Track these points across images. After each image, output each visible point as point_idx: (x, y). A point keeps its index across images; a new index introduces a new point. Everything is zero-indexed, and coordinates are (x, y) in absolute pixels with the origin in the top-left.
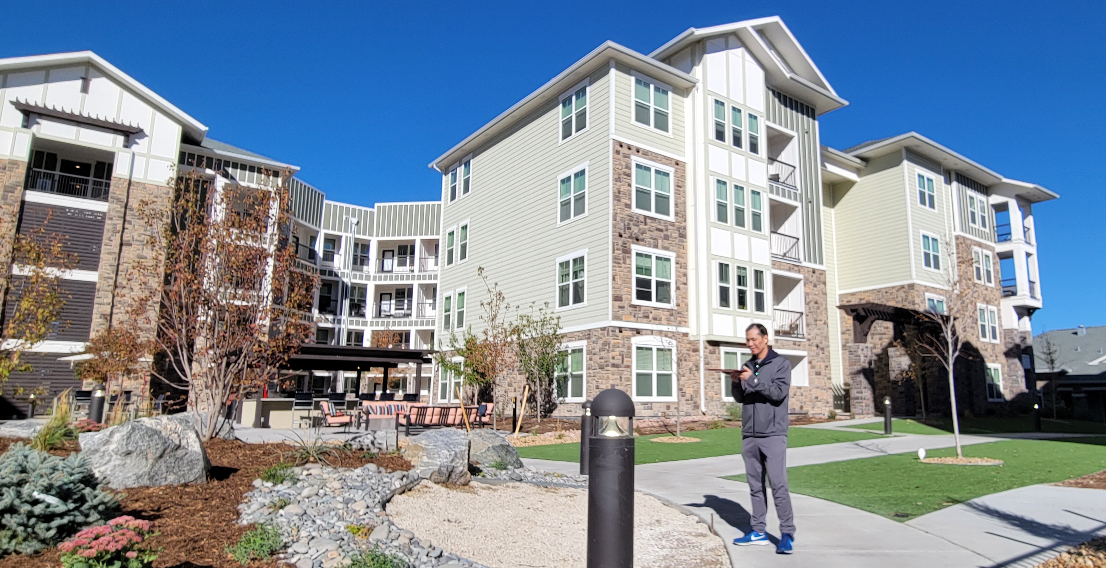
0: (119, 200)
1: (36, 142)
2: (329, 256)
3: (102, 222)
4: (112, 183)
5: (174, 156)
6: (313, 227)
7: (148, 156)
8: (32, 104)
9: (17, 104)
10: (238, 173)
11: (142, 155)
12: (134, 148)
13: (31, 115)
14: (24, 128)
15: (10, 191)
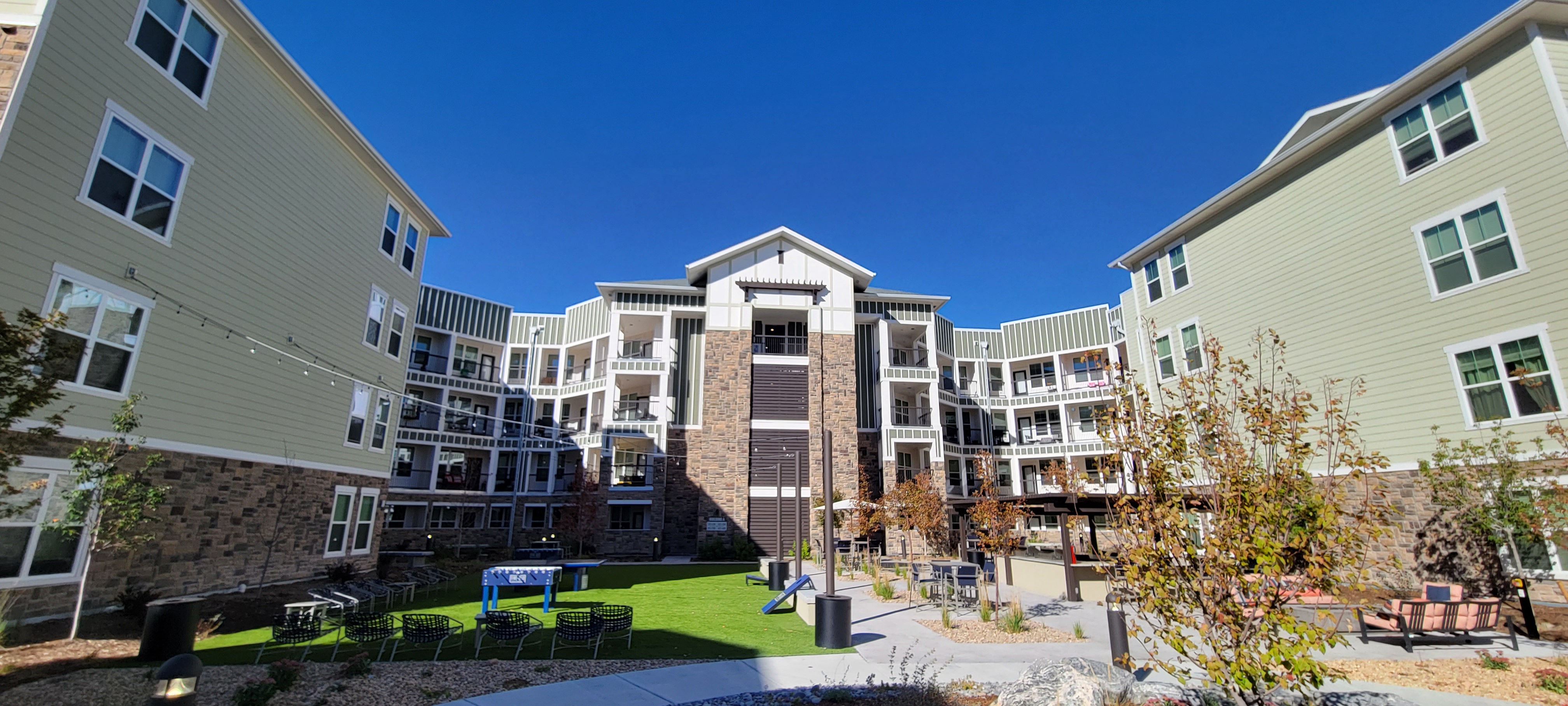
0: (816, 352)
1: (755, 311)
2: (964, 385)
3: (806, 375)
4: (810, 337)
5: (851, 305)
6: (949, 356)
7: (832, 309)
8: (749, 280)
9: (739, 283)
10: (896, 314)
11: (827, 309)
12: (822, 304)
13: (750, 290)
14: (746, 301)
15: (743, 356)
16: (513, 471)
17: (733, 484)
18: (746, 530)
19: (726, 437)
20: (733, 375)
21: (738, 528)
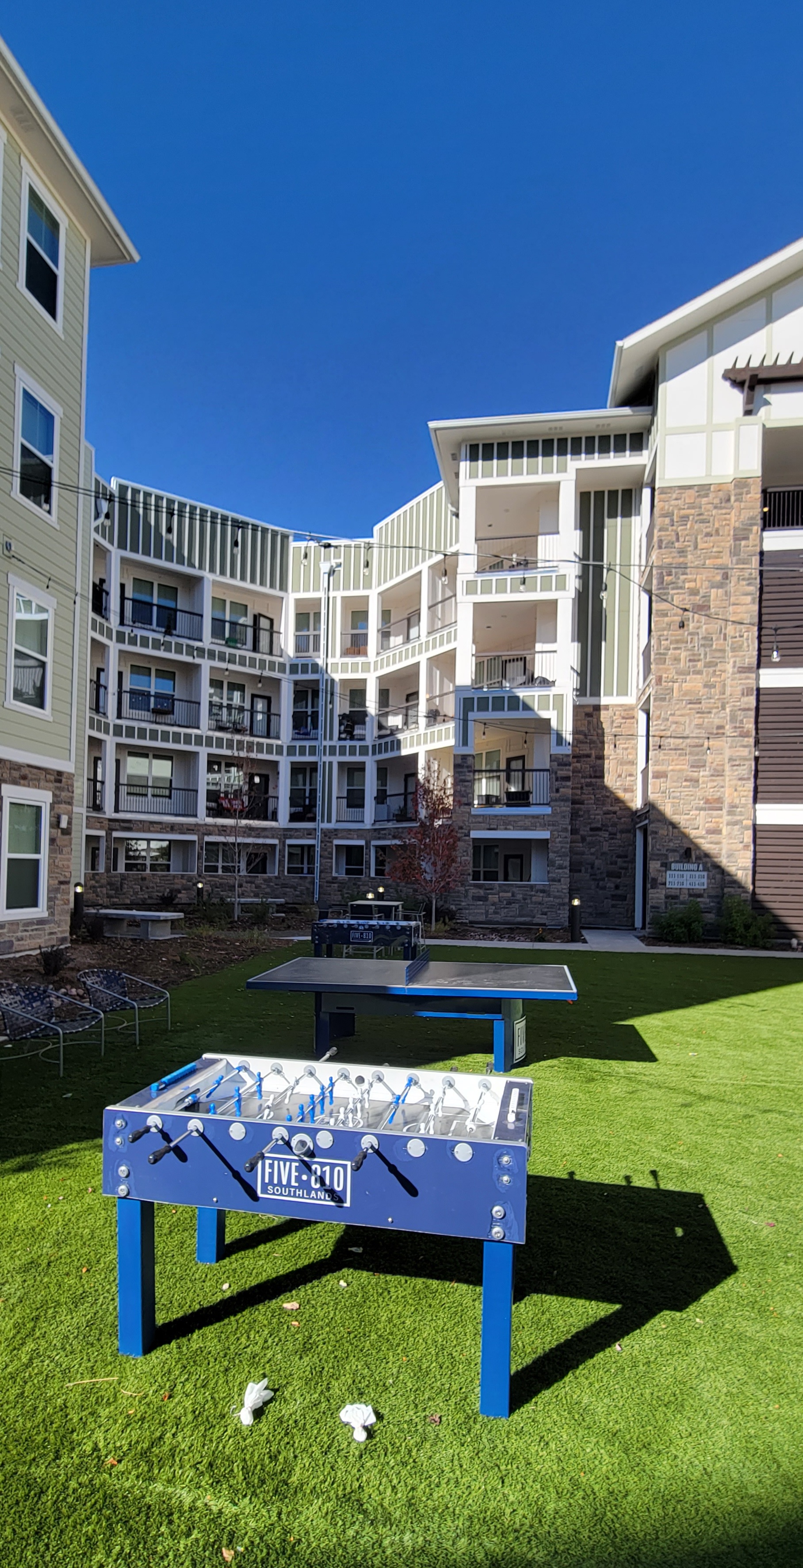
1: (768, 435)
8: (753, 365)
9: (731, 374)
13: (755, 388)
14: (748, 413)
15: (741, 535)
16: (313, 792)
17: (720, 800)
18: (751, 888)
19: (704, 706)
20: (719, 578)
21: (736, 883)
